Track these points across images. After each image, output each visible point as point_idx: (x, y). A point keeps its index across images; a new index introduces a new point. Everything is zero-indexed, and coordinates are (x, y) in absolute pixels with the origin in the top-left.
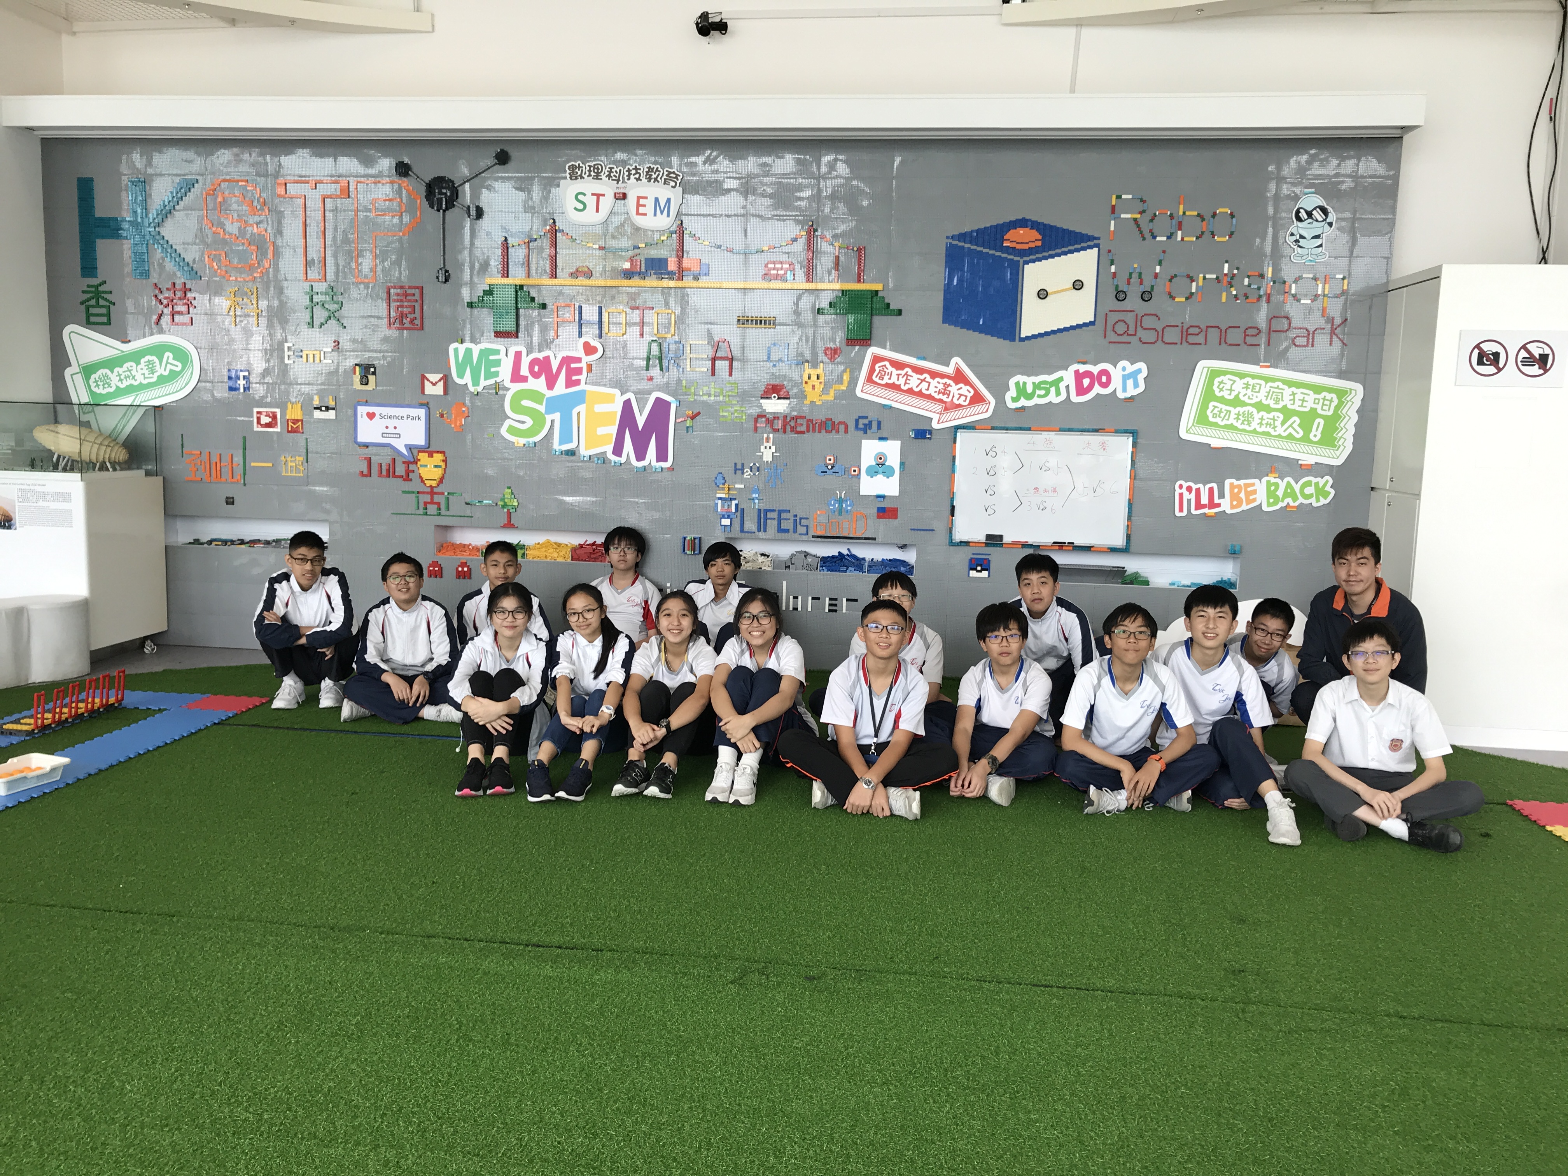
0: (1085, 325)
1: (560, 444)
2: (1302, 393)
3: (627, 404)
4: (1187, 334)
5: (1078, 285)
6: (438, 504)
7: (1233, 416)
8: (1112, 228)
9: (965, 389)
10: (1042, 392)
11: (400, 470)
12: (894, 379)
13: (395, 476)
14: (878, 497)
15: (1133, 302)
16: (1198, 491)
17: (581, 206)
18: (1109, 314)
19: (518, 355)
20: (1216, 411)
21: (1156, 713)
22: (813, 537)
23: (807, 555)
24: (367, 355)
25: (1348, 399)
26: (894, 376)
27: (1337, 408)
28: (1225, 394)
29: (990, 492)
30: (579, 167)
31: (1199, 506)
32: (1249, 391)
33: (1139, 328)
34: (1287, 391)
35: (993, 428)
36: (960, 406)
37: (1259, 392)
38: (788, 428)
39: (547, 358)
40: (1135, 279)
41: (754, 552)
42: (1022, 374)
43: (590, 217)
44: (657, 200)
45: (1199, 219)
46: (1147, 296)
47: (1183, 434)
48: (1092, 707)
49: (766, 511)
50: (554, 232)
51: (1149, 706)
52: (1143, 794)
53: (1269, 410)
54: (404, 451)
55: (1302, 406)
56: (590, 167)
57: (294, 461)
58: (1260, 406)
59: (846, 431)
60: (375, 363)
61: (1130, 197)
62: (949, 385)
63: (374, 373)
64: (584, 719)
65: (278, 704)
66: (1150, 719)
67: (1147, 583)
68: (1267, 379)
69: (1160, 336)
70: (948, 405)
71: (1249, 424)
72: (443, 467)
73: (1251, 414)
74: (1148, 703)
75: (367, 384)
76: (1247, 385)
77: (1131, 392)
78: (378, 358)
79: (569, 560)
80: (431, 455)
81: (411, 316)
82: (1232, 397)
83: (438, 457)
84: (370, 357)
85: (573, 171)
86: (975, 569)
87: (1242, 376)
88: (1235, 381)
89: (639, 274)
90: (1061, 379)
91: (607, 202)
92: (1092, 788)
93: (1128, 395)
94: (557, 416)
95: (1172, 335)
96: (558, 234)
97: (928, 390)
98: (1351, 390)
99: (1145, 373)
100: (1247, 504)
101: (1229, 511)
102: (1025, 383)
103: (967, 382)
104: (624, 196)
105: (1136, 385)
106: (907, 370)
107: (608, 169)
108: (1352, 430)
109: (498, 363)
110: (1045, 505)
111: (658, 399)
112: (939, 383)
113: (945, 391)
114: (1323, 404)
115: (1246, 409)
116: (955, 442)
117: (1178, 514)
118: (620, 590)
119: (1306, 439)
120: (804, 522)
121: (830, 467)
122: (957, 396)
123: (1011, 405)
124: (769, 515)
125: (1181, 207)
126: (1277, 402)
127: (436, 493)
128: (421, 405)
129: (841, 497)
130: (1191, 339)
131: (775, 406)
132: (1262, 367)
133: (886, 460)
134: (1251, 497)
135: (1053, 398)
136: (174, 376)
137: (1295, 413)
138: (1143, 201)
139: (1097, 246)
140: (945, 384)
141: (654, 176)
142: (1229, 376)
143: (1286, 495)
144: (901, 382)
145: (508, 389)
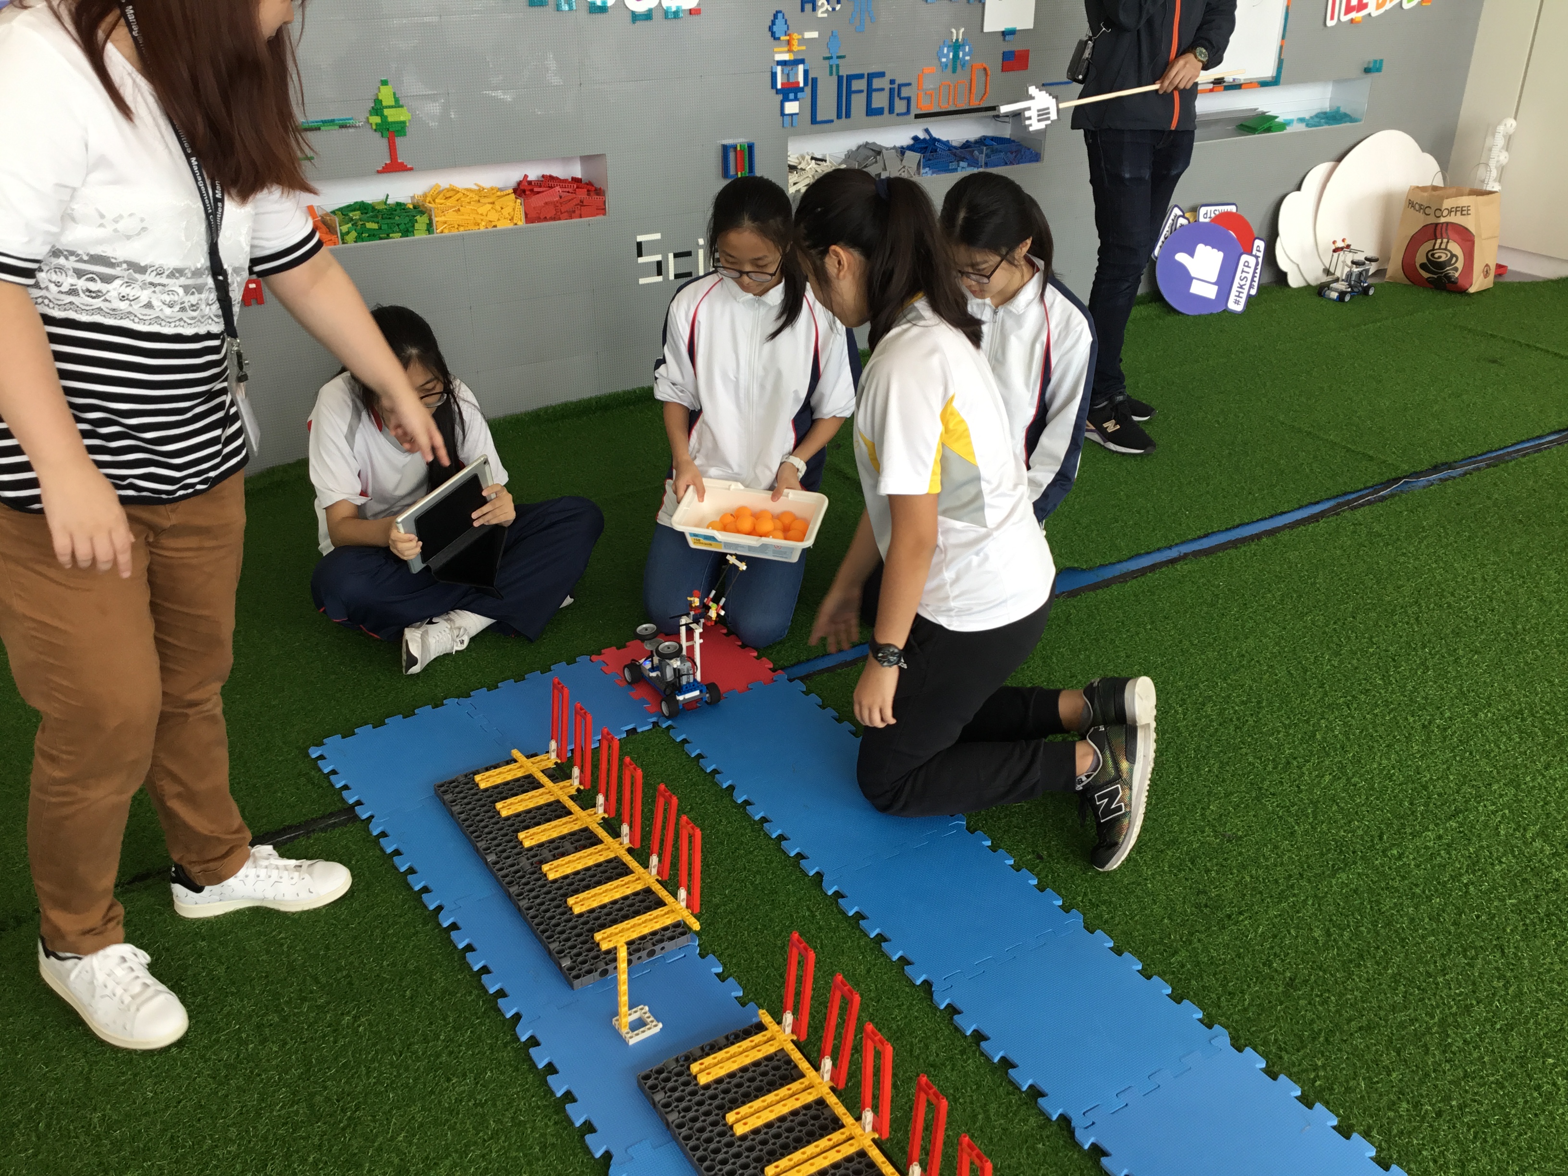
14: (1009, 33)
22: (918, 116)
49: (849, 79)
67: (1284, 126)
79: (521, 223)
117: (1330, 23)
120: (902, 92)
124: (855, 84)
129: (956, 40)
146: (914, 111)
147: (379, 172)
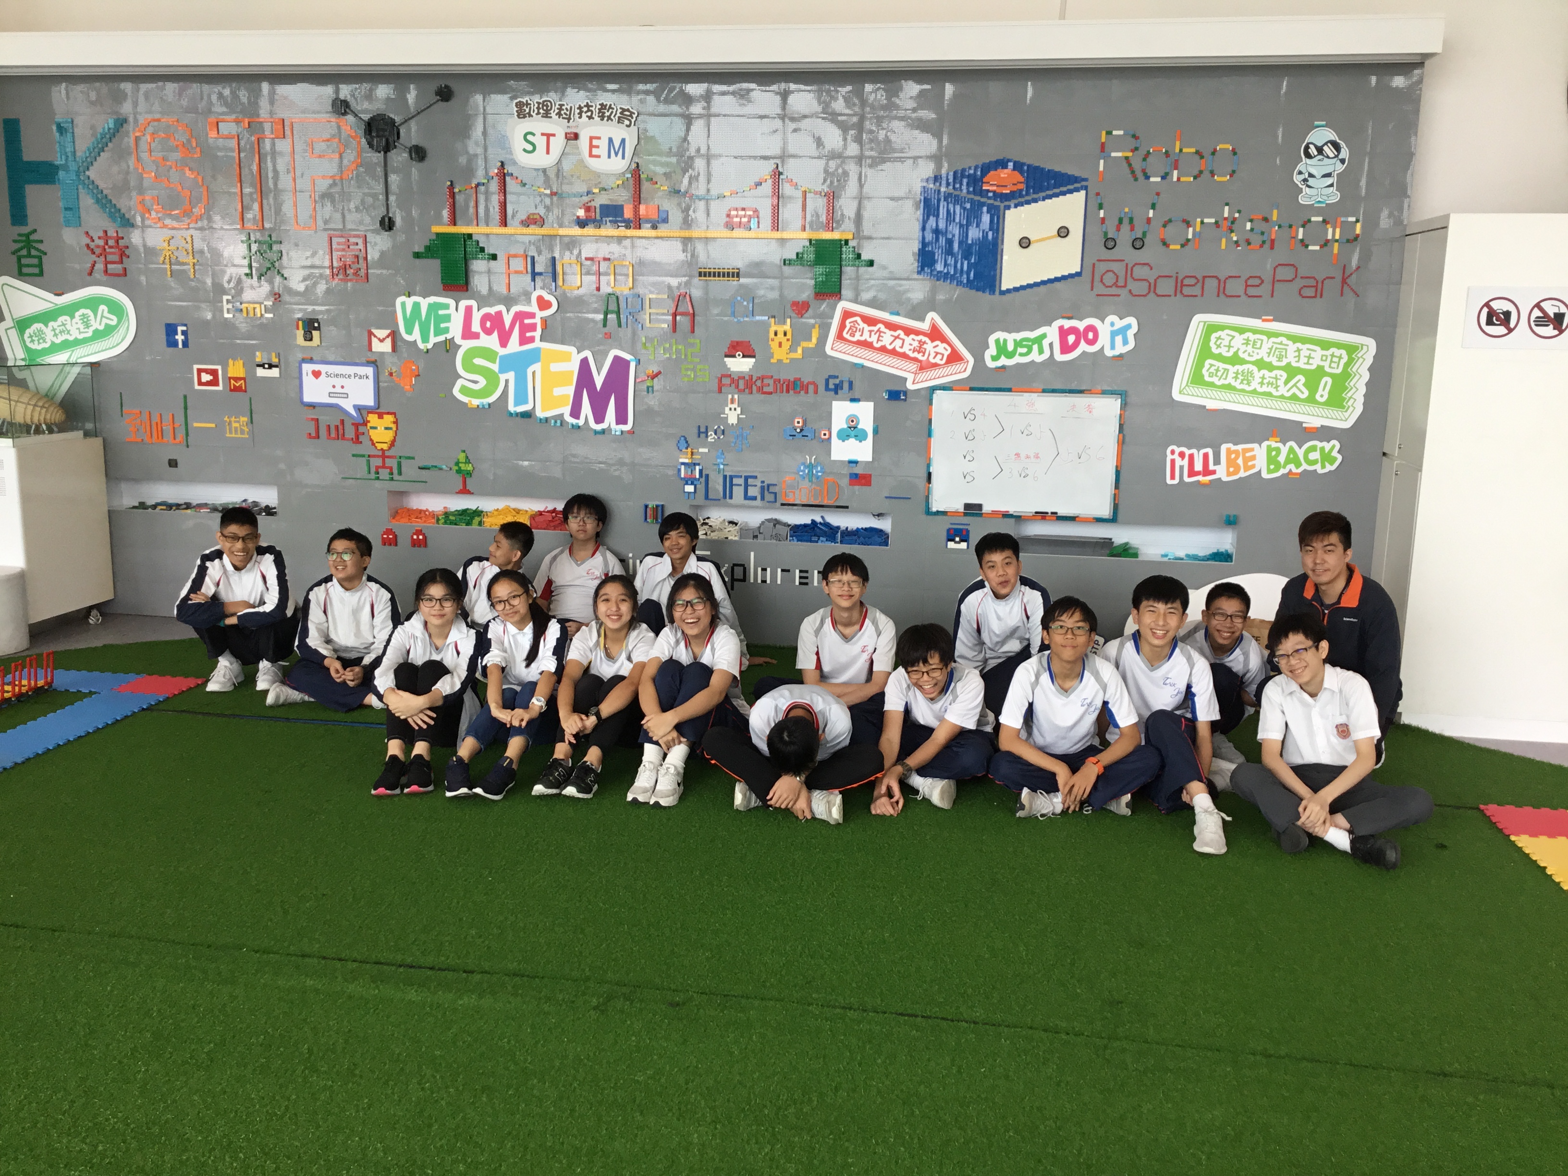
0: (1071, 276)
1: (516, 405)
2: (1308, 349)
3: (584, 363)
4: (1182, 285)
5: (1063, 233)
6: (391, 468)
7: (1231, 375)
8: (1101, 169)
9: (942, 347)
10: (1024, 350)
11: (350, 432)
12: (866, 337)
13: (343, 438)
14: (850, 462)
15: (1124, 250)
16: (1191, 457)
17: (529, 147)
18: (1097, 264)
19: (469, 310)
20: (1212, 370)
21: (1097, 712)
22: (783, 505)
23: (776, 522)
24: (310, 308)
25: (1359, 355)
26: (866, 333)
27: (1347, 365)
28: (1223, 351)
29: (968, 458)
30: (527, 104)
31: (1192, 473)
32: (1250, 347)
33: (1129, 279)
34: (1292, 347)
35: (971, 389)
36: (935, 365)
37: (1260, 348)
38: (754, 388)
39: (499, 313)
40: (1126, 227)
41: (721, 520)
42: (1003, 331)
43: (541, 160)
44: (611, 140)
45: (1197, 157)
46: (1138, 244)
47: (1176, 396)
48: (1031, 705)
49: (731, 477)
50: (503, 176)
51: (1090, 705)
52: (1078, 798)
53: (1270, 367)
54: (353, 412)
55: (1308, 363)
56: (539, 103)
57: (238, 422)
58: (1261, 364)
59: (816, 392)
60: (320, 317)
61: (1121, 133)
62: (925, 343)
63: (318, 329)
64: (513, 712)
65: (212, 687)
66: (1092, 717)
67: (1135, 555)
68: (1270, 334)
69: (1152, 288)
70: (923, 364)
71: (1249, 384)
72: (395, 429)
73: (1252, 373)
74: (1088, 701)
75: (311, 340)
76: (1247, 342)
77: (1120, 349)
78: (321, 312)
80: (381, 416)
81: (356, 266)
82: (1230, 354)
83: (388, 419)
84: (314, 310)
85: (521, 110)
86: (953, 540)
87: (1241, 330)
88: (1234, 337)
89: (594, 221)
90: (1044, 336)
91: (557, 143)
92: (1025, 791)
93: (1117, 352)
94: (511, 376)
95: (1165, 287)
96: (508, 179)
97: (902, 347)
98: (1362, 345)
99: (1135, 328)
100: (1245, 471)
101: (1225, 479)
102: (1005, 341)
103: (944, 339)
104: (576, 136)
105: (1125, 342)
106: (880, 326)
107: (557, 106)
108: (1363, 390)
109: (447, 318)
110: (1027, 472)
111: (617, 359)
112: (914, 340)
113: (920, 350)
114: (1331, 361)
115: (1246, 367)
116: (931, 403)
117: (1169, 481)
118: (579, 562)
119: (1311, 400)
120: (772, 489)
121: (798, 430)
122: (933, 355)
123: (991, 364)
124: (735, 481)
125: (1178, 143)
126: (1280, 359)
127: (389, 457)
128: (369, 363)
129: (810, 463)
130: (1186, 291)
131: (740, 365)
132: (1264, 320)
133: (858, 423)
134: (1250, 463)
135: (1036, 357)
136: (109, 330)
137: (1300, 371)
138: (1135, 137)
139: (1086, 188)
140: (920, 341)
141: (607, 114)
142: (1227, 331)
143: (1288, 461)
144: (874, 339)
145: (460, 346)
146: (780, 501)
147: (457, 494)
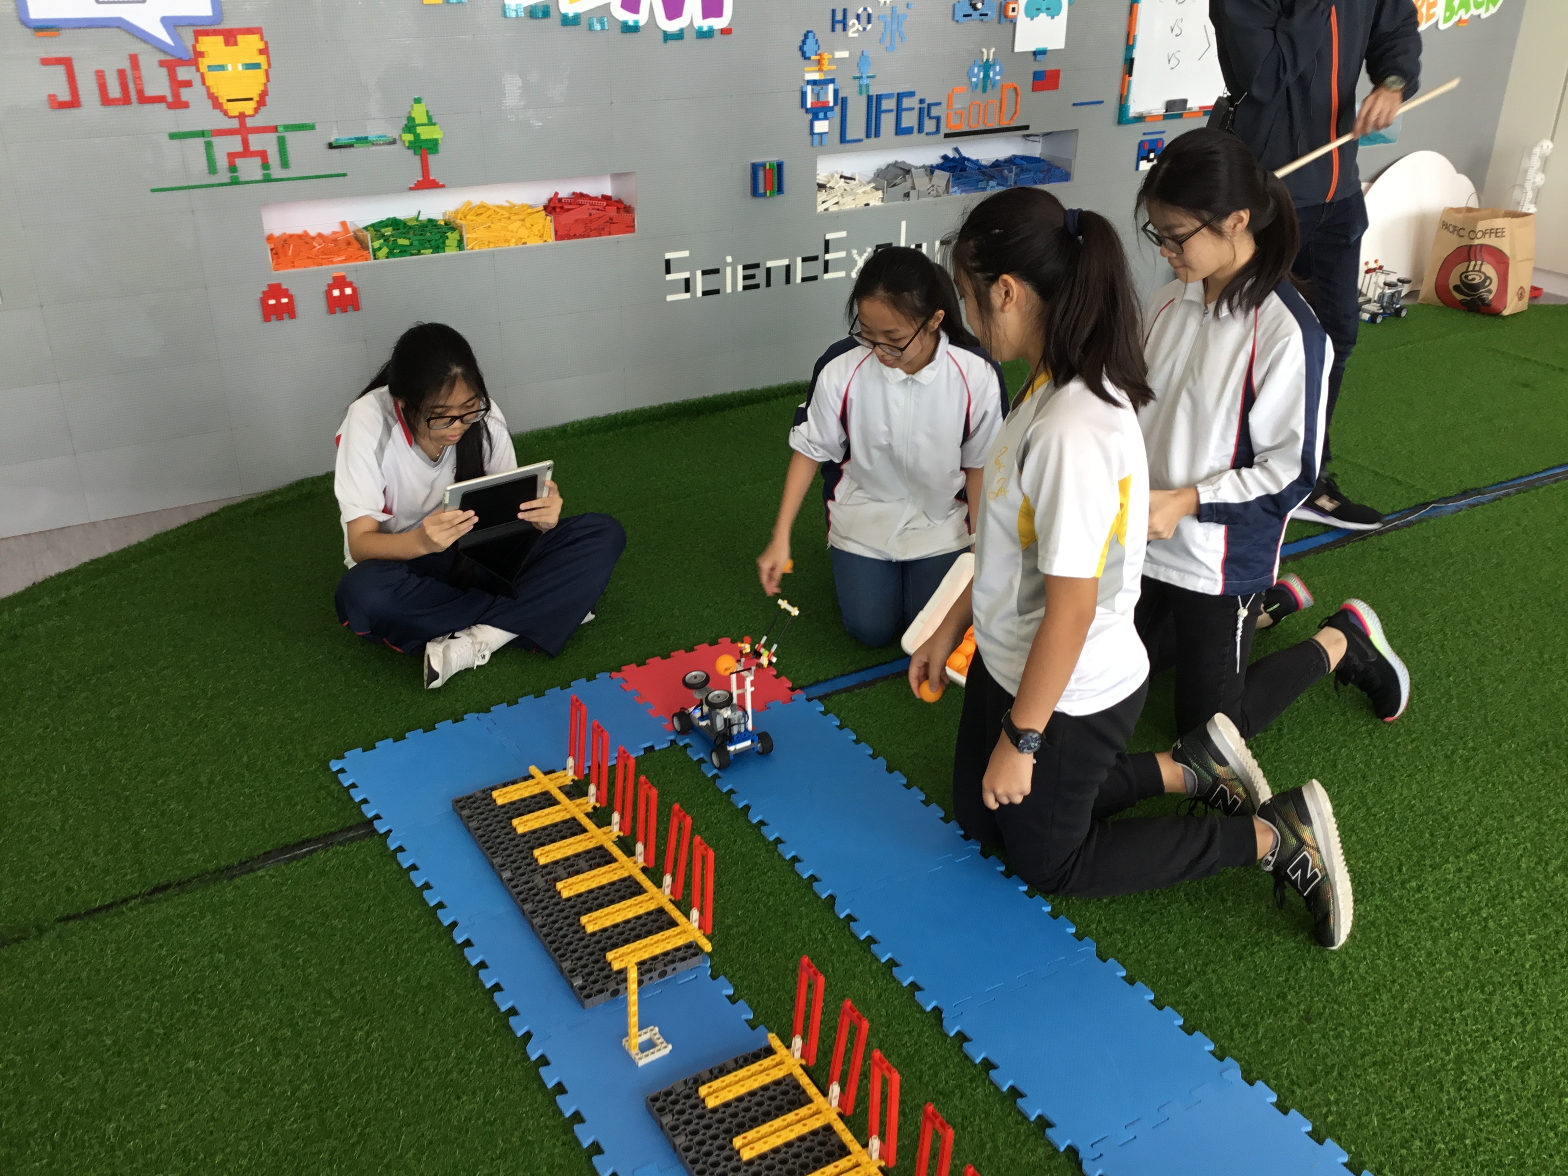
6: (263, 155)
11: (155, 82)
13: (144, 99)
14: (1038, 53)
22: (947, 136)
49: (879, 99)
54: (161, 35)
72: (263, 66)
79: (551, 240)
80: (230, 39)
83: (250, 45)
86: (1146, 158)
100: (1426, 22)
120: (935, 112)
124: (884, 104)
127: (256, 130)
129: (988, 60)
134: (1431, 11)
146: (944, 130)
147: (411, 189)
